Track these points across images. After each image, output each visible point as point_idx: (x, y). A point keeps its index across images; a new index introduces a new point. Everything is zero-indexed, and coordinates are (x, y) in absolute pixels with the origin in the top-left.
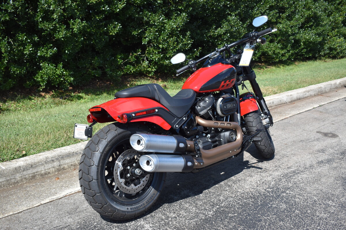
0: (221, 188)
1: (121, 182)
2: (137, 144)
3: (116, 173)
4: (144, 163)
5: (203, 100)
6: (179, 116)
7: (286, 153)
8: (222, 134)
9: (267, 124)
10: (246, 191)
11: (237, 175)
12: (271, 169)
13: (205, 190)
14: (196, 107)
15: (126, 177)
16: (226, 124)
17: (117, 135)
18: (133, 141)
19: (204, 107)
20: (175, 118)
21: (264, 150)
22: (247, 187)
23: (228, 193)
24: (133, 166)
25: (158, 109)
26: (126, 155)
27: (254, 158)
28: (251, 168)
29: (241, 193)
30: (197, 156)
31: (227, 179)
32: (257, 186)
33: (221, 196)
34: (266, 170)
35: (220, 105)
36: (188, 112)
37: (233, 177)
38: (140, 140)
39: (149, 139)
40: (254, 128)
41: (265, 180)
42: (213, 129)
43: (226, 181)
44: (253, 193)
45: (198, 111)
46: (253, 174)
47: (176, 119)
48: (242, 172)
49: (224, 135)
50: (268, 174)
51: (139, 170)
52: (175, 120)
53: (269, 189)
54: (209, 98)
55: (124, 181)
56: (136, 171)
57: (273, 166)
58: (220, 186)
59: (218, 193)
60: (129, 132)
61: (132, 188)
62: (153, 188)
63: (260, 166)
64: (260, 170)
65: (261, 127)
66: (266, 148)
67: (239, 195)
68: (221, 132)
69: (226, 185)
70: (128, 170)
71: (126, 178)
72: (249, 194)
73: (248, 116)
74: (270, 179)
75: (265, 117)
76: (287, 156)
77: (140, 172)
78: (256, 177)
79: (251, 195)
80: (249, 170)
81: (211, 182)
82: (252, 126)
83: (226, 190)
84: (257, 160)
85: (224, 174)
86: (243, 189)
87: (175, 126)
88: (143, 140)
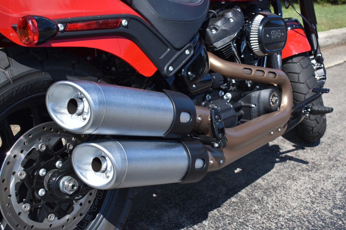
0: (243, 207)
1: (20, 213)
2: (66, 111)
3: (6, 189)
4: (85, 164)
5: (223, 16)
6: (177, 46)
7: (336, 133)
8: (254, 94)
9: (320, 79)
10: (296, 215)
11: (265, 176)
12: (323, 164)
13: (212, 209)
14: (208, 30)
15: (34, 196)
16: (266, 74)
17: (10, 83)
18: (57, 101)
19: (225, 31)
20: (168, 47)
21: (313, 128)
22: (295, 205)
23: (259, 217)
24: (55, 167)
25: (129, 18)
26: (37, 137)
27: (286, 140)
28: (288, 161)
29: (287, 219)
30: (216, 145)
31: (249, 184)
32: (313, 203)
33: (247, 226)
34: (316, 167)
35: (259, 30)
36: (194, 37)
37: (260, 179)
38: (78, 101)
39: (103, 97)
40: (302, 85)
41: (322, 189)
42: (234, 81)
43: (248, 188)
44: (310, 218)
45: (213, 39)
46: (295, 174)
47: (169, 50)
48: (274, 170)
49: (259, 96)
50: (322, 175)
51: (69, 181)
52: (167, 52)
53: (338, 210)
54: (235, 14)
55: (28, 208)
56: (63, 182)
57: (325, 157)
58: (239, 200)
59: (239, 218)
60: (46, 76)
61: (51, 225)
62: (104, 219)
63: (302, 158)
64: (304, 166)
65: (315, 85)
66: (318, 125)
67: (283, 223)
68: (253, 89)
69: (252, 199)
70: (42, 178)
71: (33, 200)
72: (303, 221)
73: (290, 61)
74: (328, 185)
75: (318, 65)
76: (341, 140)
77: (73, 186)
78: (302, 181)
79: (306, 223)
80: (285, 165)
81: (221, 190)
82: (297, 81)
83: (255, 212)
84: (293, 144)
85: (241, 171)
86: (287, 210)
87: (166, 68)
88: (84, 99)
